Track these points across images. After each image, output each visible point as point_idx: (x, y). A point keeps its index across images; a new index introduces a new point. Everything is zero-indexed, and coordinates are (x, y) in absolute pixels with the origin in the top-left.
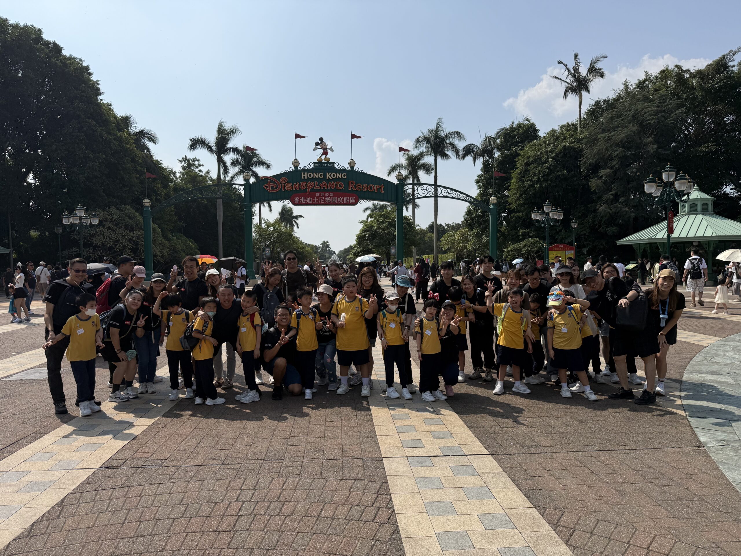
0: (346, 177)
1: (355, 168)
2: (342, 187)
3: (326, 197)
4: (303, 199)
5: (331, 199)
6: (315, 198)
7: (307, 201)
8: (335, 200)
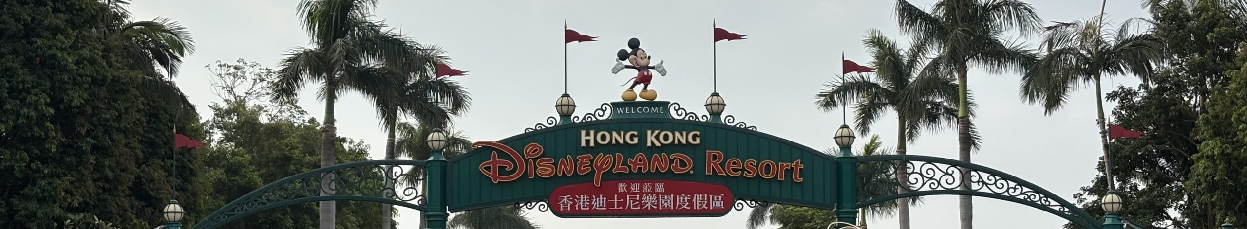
0: (698, 140)
1: (723, 117)
2: (688, 168)
3: (645, 195)
4: (584, 199)
5: (658, 199)
6: (616, 196)
7: (593, 203)
8: (669, 201)
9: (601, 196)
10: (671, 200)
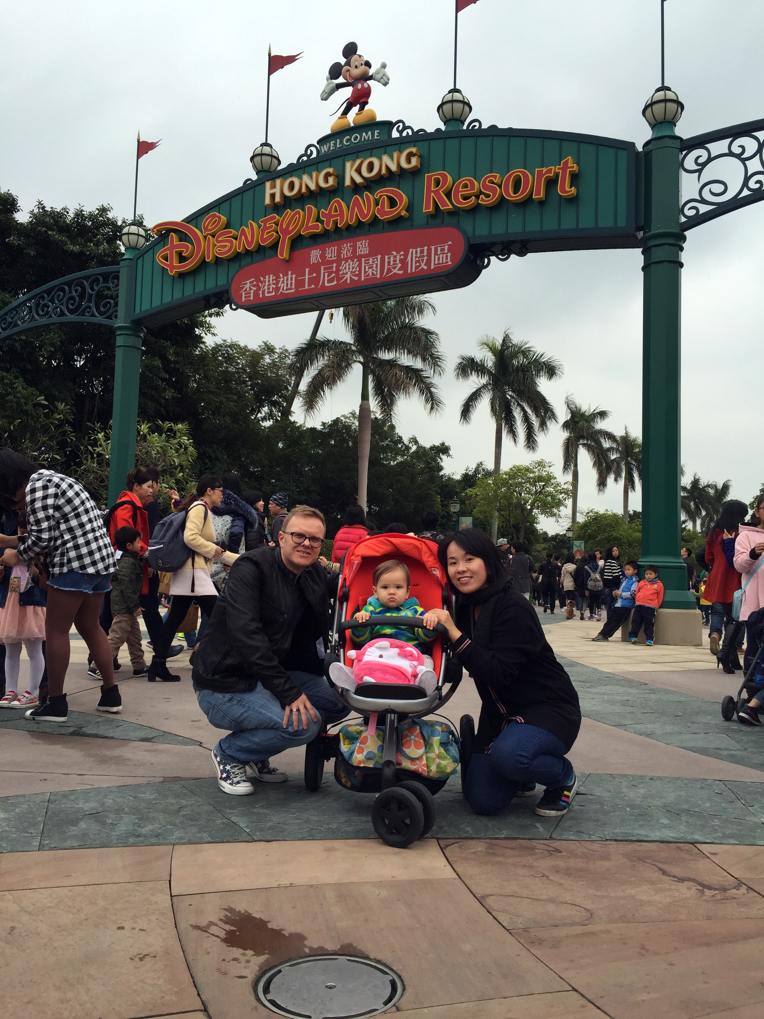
0: (414, 161)
2: (401, 210)
3: (343, 262)
4: (269, 281)
5: (360, 266)
6: (307, 270)
7: (279, 286)
8: (375, 266)
9: (290, 272)
10: (377, 264)
